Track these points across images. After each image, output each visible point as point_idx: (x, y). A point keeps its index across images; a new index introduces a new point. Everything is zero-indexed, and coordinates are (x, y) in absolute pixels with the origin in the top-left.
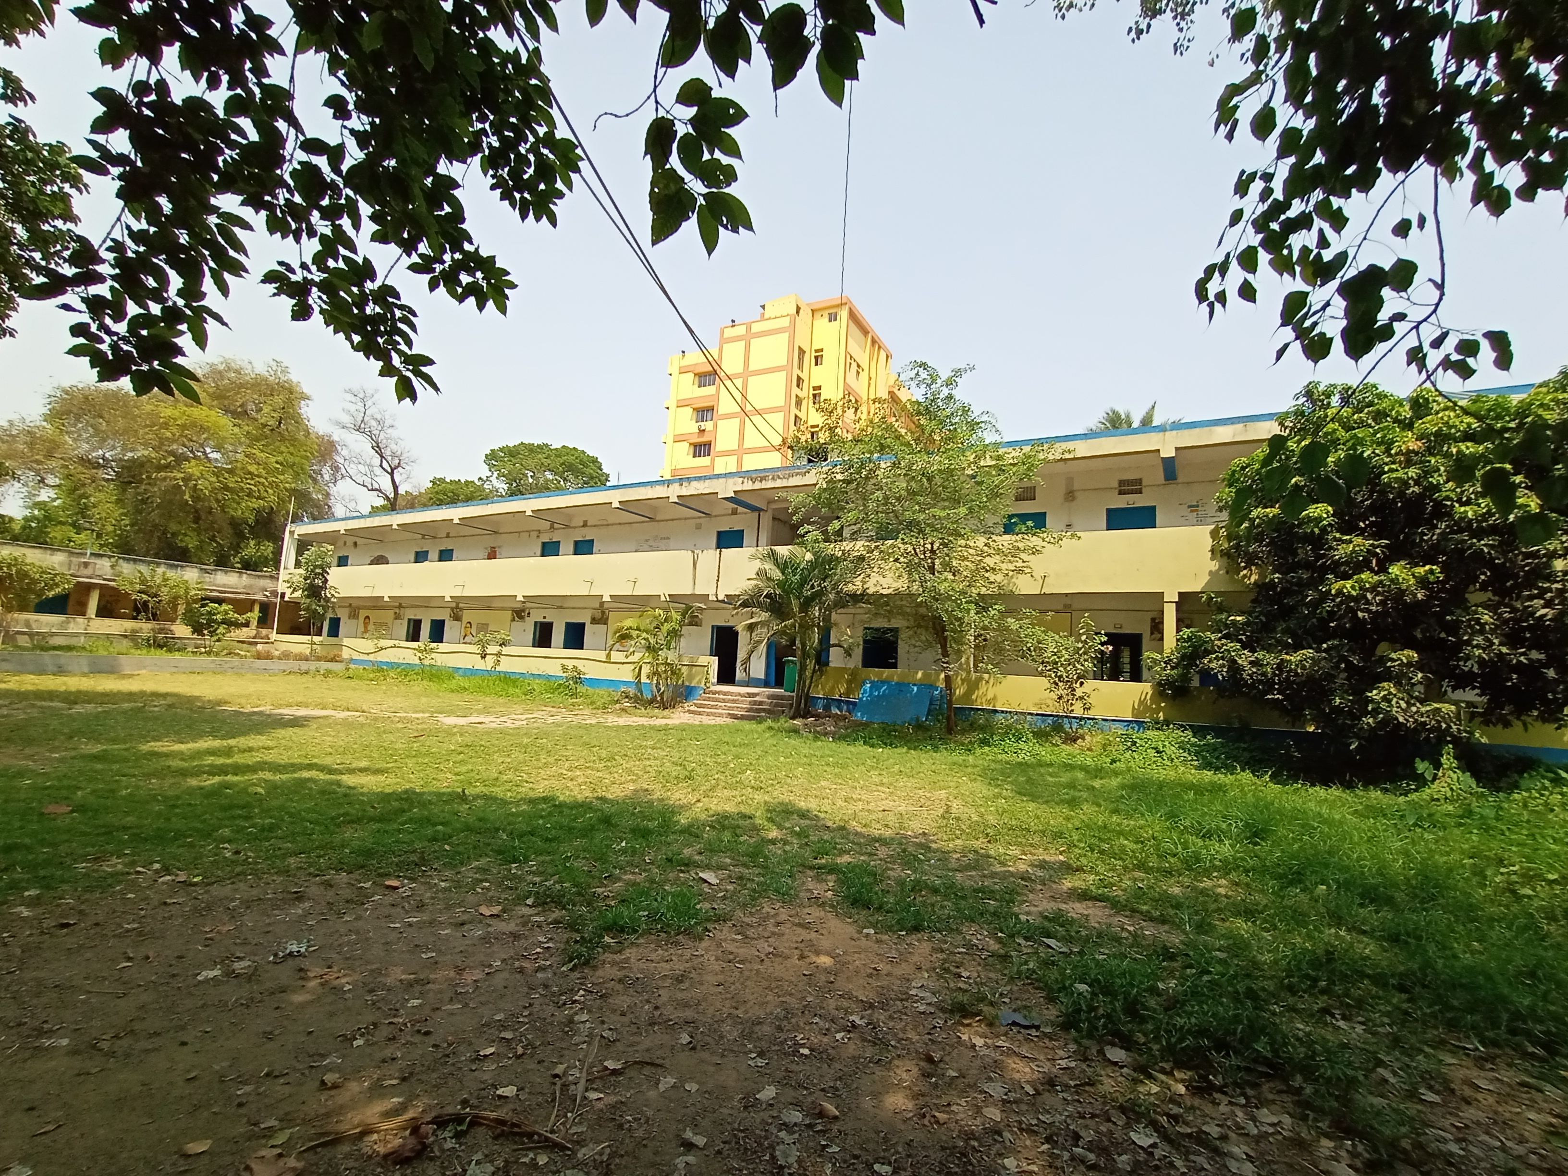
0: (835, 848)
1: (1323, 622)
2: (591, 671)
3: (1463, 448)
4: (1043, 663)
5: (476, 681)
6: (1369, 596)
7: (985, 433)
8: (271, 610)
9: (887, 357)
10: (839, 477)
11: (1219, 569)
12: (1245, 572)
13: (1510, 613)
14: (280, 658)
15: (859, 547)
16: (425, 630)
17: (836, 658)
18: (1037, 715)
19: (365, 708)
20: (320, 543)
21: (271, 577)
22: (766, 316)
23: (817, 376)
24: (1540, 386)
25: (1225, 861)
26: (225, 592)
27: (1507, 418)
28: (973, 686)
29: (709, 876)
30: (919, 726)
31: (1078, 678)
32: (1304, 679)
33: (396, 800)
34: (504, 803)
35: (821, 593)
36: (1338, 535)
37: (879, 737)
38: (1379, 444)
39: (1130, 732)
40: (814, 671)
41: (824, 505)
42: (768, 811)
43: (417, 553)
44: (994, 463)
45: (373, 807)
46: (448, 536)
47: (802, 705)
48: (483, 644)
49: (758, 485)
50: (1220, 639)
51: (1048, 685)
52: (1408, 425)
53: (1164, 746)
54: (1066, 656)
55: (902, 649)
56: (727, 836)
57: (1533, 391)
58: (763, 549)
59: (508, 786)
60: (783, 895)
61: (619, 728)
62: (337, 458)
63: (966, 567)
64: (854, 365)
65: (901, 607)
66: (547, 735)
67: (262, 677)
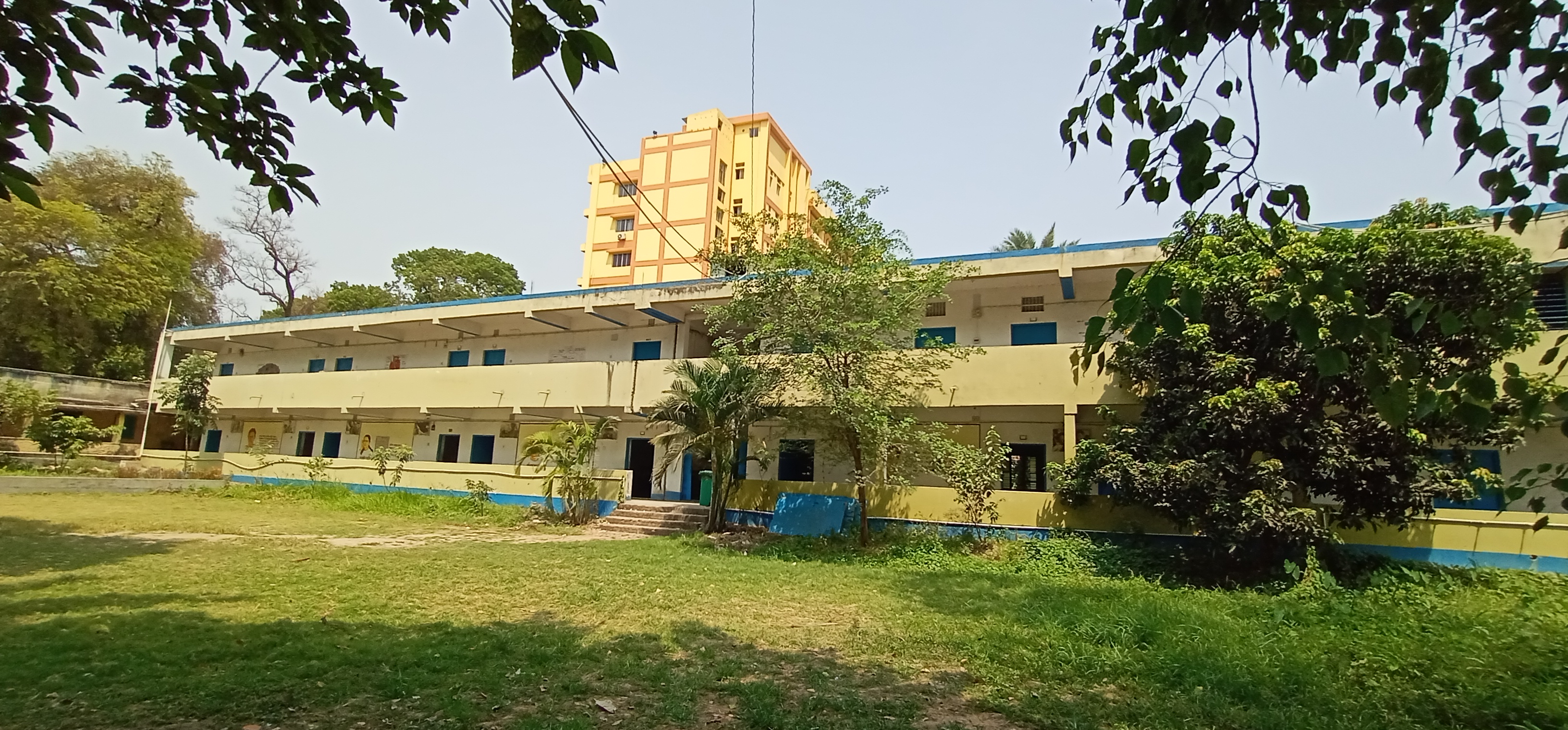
0: (740, 668)
1: (1204, 434)
2: (499, 486)
3: (1313, 275)
4: (952, 474)
5: (372, 497)
6: (1241, 409)
7: (896, 250)
8: (138, 423)
9: (807, 173)
10: (755, 290)
11: (1114, 383)
12: (1136, 386)
13: (1358, 424)
14: (146, 476)
15: (774, 360)
16: (318, 444)
17: (752, 470)
18: (948, 525)
19: (243, 529)
20: (200, 351)
21: (141, 387)
22: (688, 130)
23: (738, 189)
24: (1377, 221)
25: (1114, 667)
26: (84, 403)
27: (1350, 250)
28: (887, 496)
29: (607, 704)
30: (834, 539)
31: (986, 489)
32: (1187, 487)
33: (268, 633)
34: (391, 631)
35: (737, 406)
36: (1214, 353)
37: (793, 551)
38: (1246, 270)
39: (1034, 540)
40: (730, 485)
41: (740, 318)
42: (674, 631)
43: (312, 362)
44: (904, 279)
45: (239, 642)
46: (347, 344)
47: (718, 519)
48: (382, 459)
49: (675, 297)
50: (1114, 450)
51: (957, 496)
52: (1268, 252)
53: (1065, 554)
54: (975, 468)
55: (817, 460)
56: (629, 659)
57: (1370, 226)
58: (679, 362)
59: (397, 613)
60: (682, 720)
61: (526, 546)
62: (226, 260)
63: (878, 383)
64: (775, 180)
65: (815, 420)
66: (446, 555)
67: (122, 497)
